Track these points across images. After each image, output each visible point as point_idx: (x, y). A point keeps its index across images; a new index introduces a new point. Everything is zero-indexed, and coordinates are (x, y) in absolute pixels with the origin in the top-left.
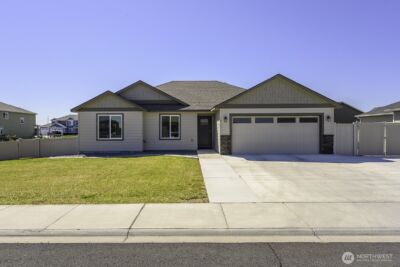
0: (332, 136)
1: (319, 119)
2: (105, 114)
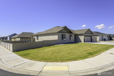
0: (92, 39)
1: (91, 36)
2: (63, 34)
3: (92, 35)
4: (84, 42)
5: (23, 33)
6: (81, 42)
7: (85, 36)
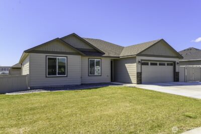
0: (179, 72)
1: (174, 64)
3: (177, 60)
4: (140, 81)
7: (144, 63)
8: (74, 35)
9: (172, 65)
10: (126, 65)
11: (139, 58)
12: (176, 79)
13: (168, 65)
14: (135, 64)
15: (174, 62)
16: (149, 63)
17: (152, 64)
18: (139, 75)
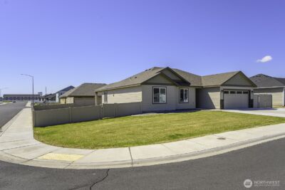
0: (253, 100)
1: (249, 92)
2: (156, 87)
3: (252, 89)
4: (222, 107)
5: (85, 85)
6: (212, 107)
7: (225, 92)
8: (168, 69)
9: (247, 93)
10: (209, 93)
11: (222, 88)
12: (251, 105)
13: (244, 93)
14: (219, 93)
15: (249, 91)
16: (229, 91)
17: (231, 93)
18: (222, 101)
